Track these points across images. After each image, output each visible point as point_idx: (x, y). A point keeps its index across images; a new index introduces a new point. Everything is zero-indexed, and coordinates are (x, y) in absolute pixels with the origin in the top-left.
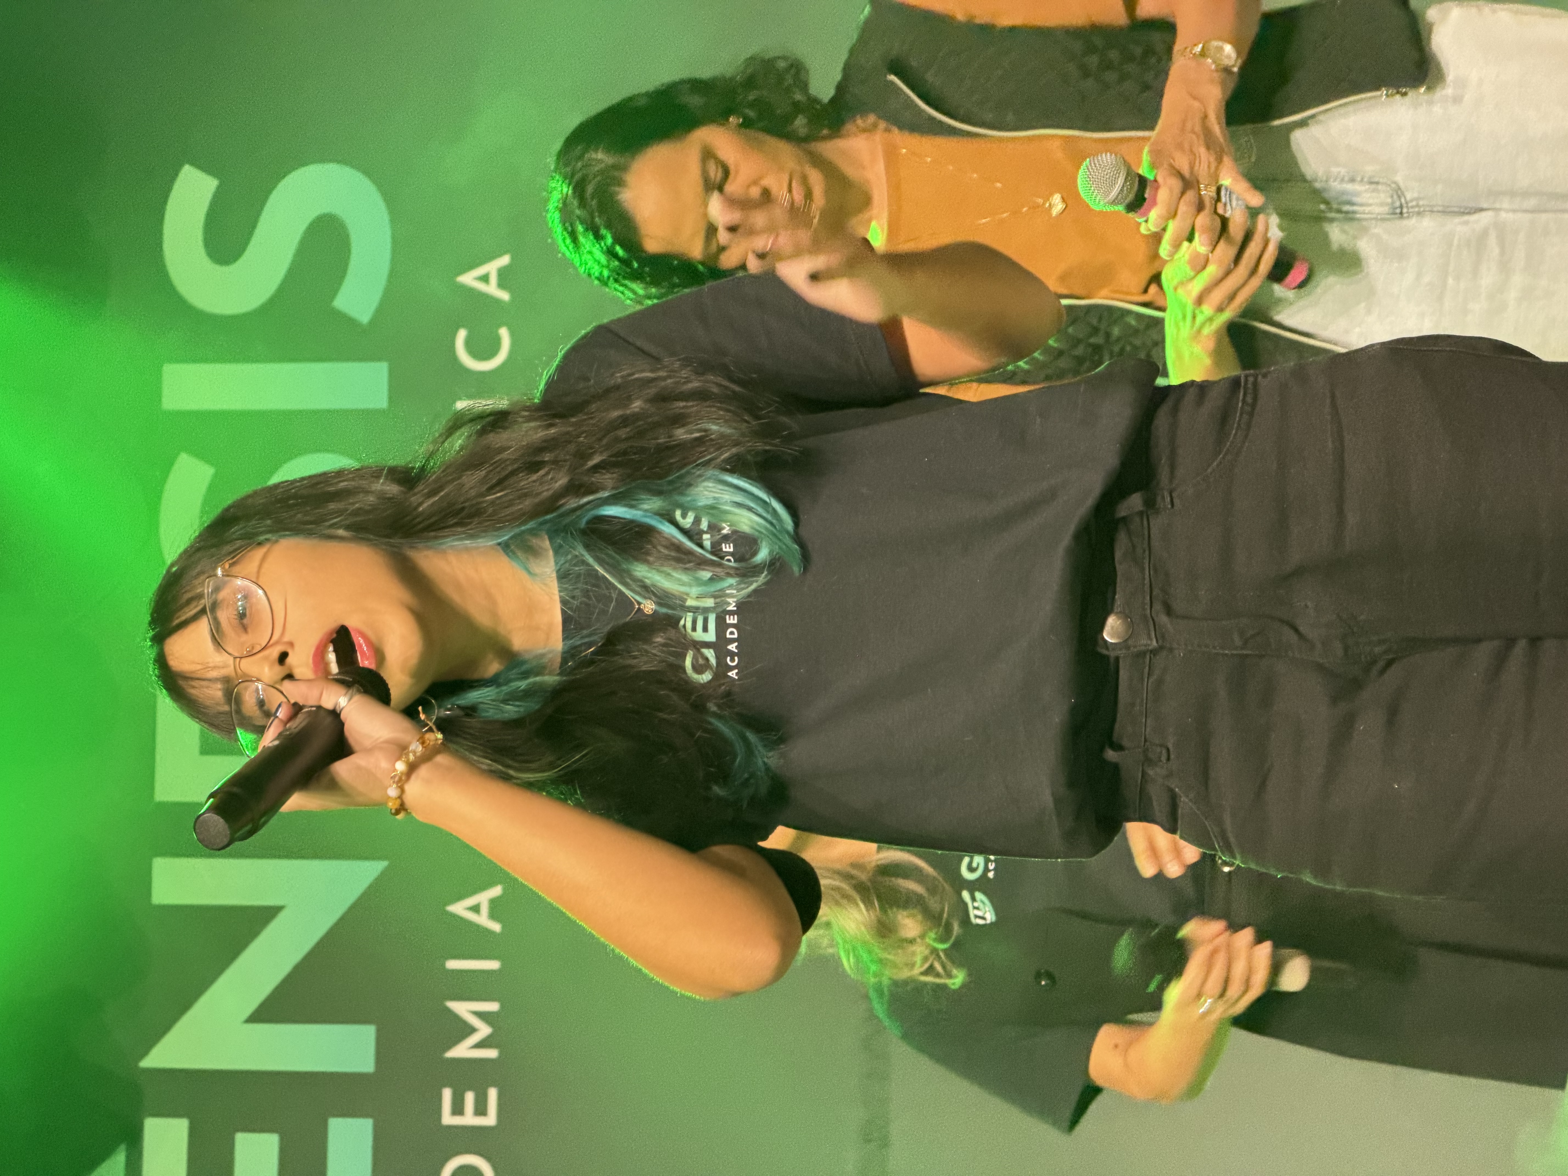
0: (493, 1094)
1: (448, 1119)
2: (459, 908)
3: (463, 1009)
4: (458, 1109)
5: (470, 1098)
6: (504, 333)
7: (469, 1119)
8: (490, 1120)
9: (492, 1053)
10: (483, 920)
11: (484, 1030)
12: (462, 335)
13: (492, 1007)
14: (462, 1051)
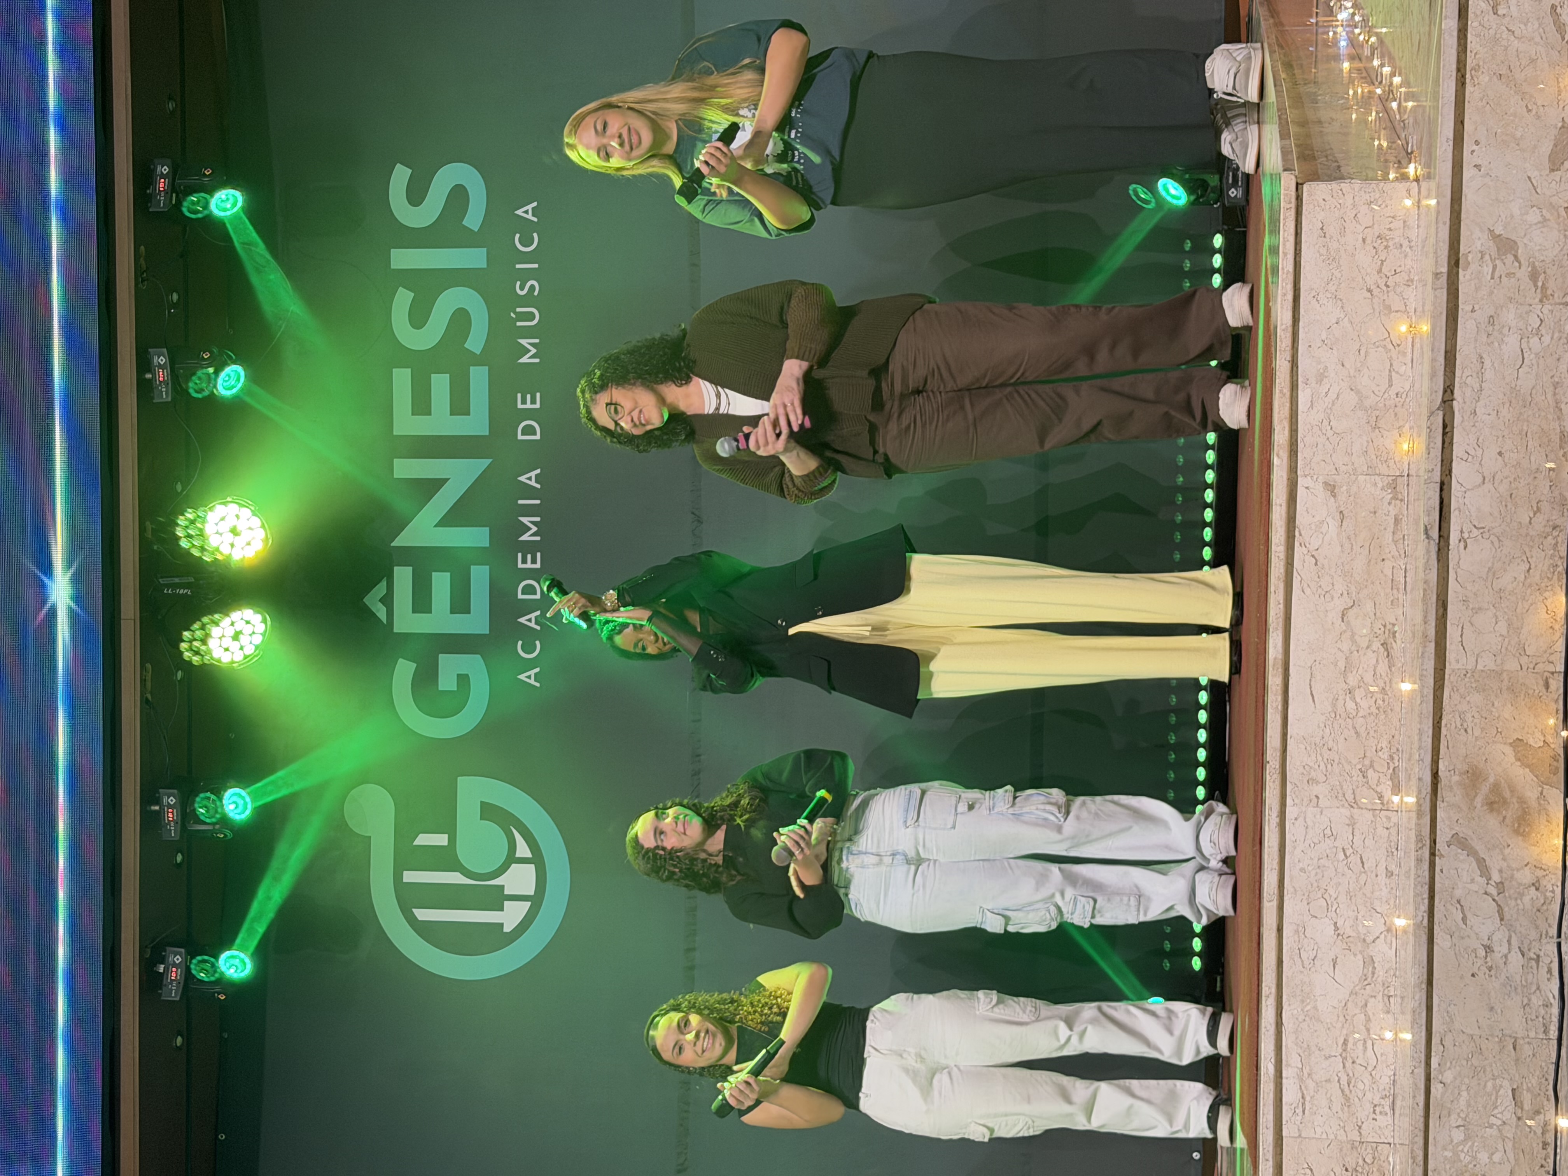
0: (539, 555)
1: (520, 565)
2: (522, 478)
3: (525, 520)
4: (524, 561)
5: (529, 556)
6: (535, 235)
7: (529, 565)
8: (538, 565)
9: (538, 538)
10: (533, 483)
11: (534, 529)
12: (518, 236)
13: (538, 519)
14: (525, 537)
